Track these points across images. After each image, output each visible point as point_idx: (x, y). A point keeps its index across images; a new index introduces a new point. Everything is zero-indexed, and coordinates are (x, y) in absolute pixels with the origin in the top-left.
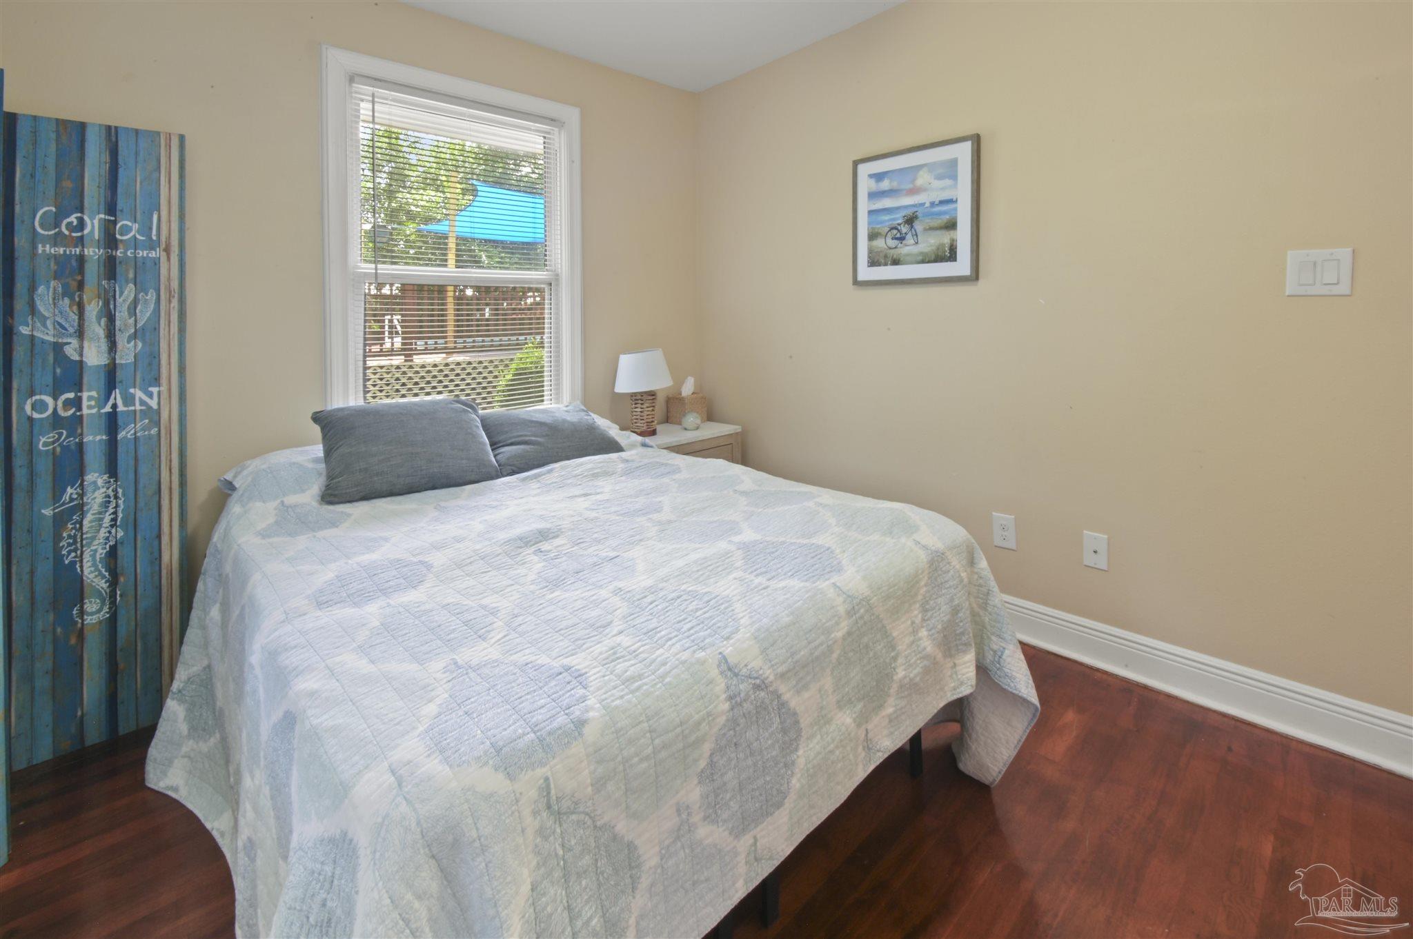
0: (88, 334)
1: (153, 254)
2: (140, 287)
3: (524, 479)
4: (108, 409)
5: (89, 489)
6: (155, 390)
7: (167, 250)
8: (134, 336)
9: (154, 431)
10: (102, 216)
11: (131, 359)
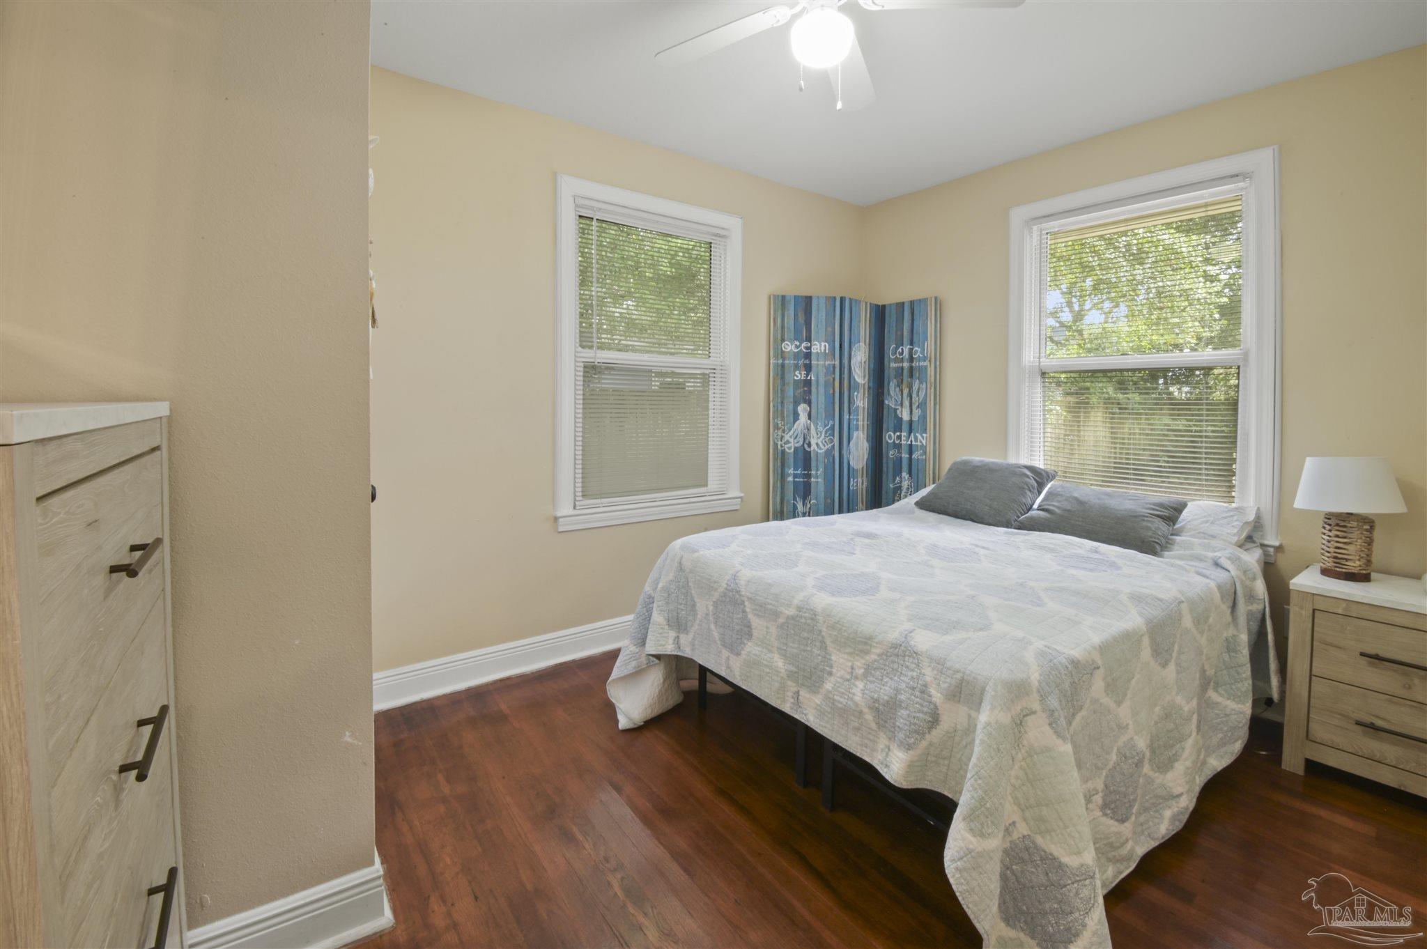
0: (904, 405)
1: (925, 364)
2: (921, 383)
3: (1006, 533)
4: (909, 443)
5: (903, 480)
6: (924, 435)
7: (930, 361)
8: (918, 407)
9: (924, 457)
10: (909, 346)
11: (917, 419)
